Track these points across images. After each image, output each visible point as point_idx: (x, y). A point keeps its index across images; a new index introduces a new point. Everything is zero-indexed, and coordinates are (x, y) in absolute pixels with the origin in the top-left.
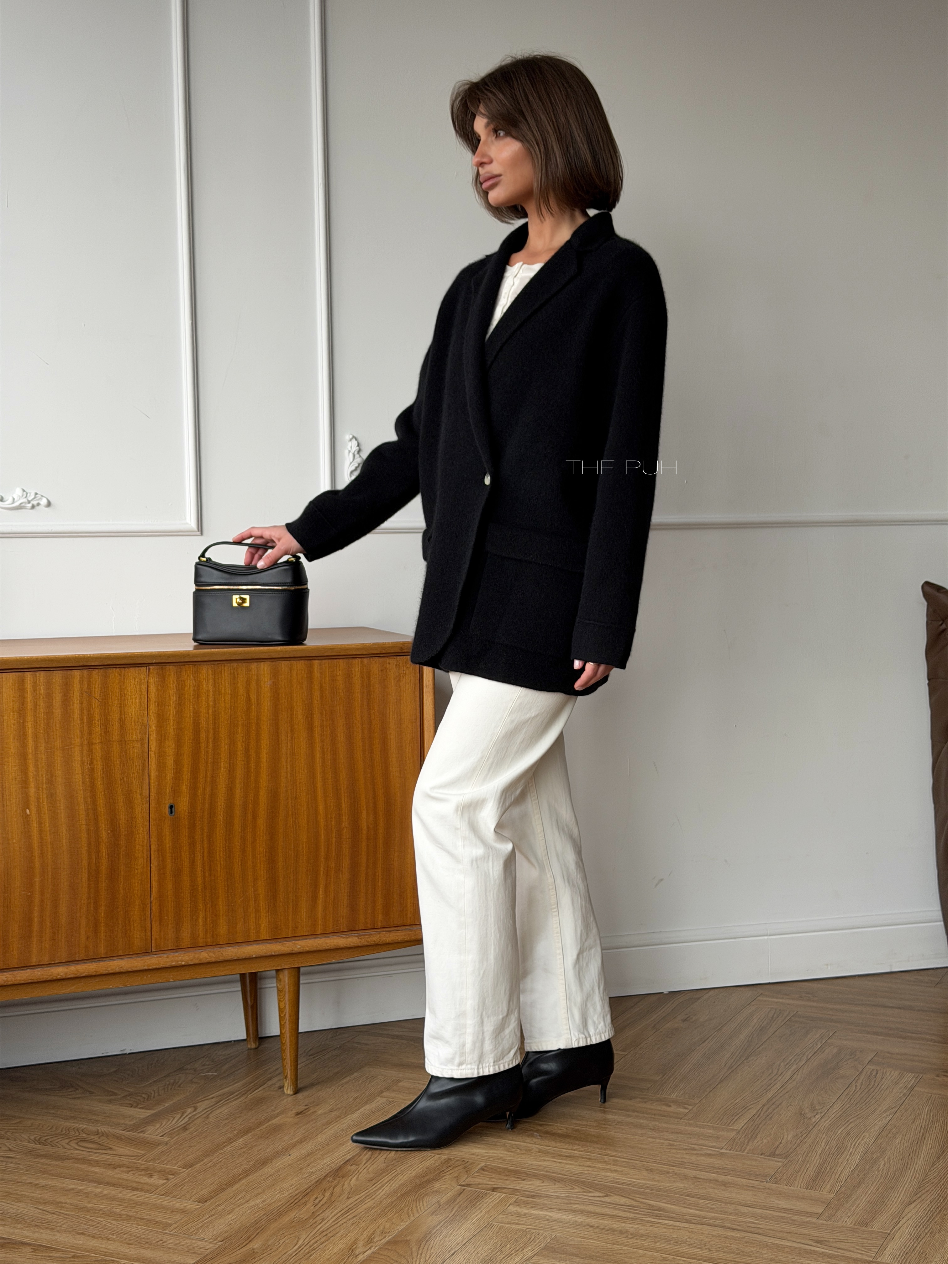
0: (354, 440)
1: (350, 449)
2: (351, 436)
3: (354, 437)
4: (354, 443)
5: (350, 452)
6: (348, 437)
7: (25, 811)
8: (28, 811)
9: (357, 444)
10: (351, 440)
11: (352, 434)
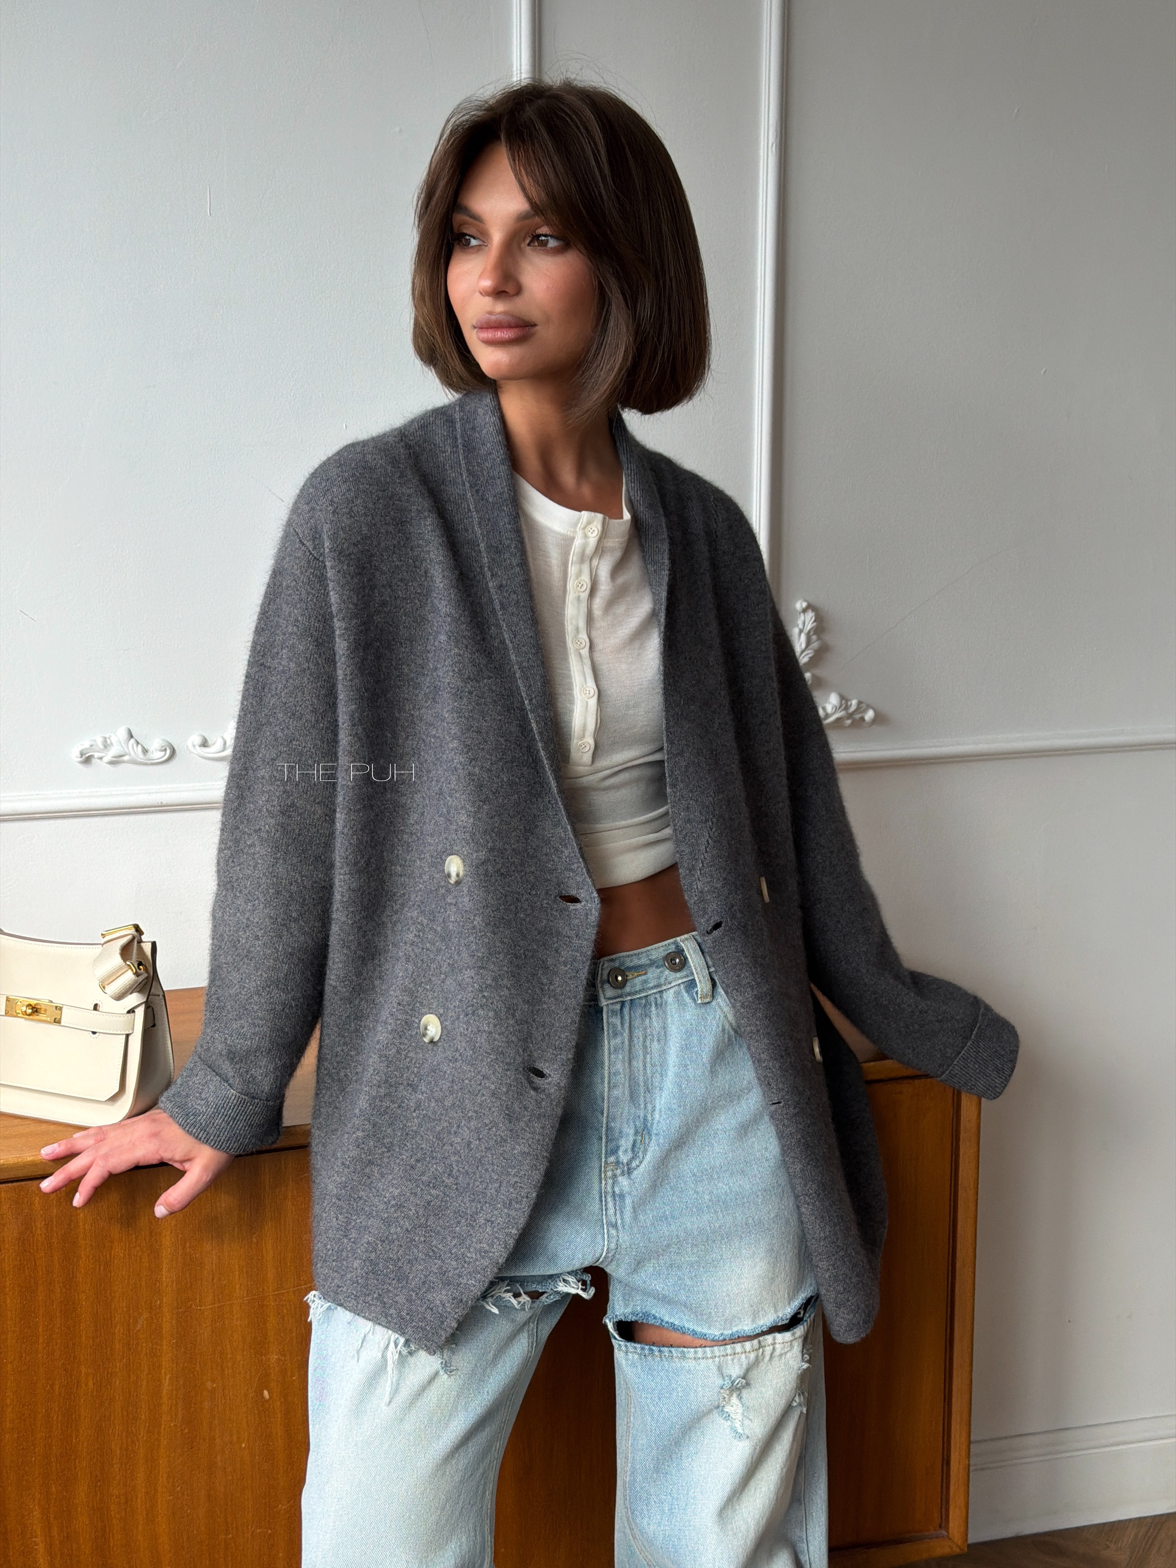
0: (810, 611)
1: (801, 626)
2: (805, 605)
3: (810, 607)
4: (810, 615)
5: (801, 631)
6: (800, 605)
7: (263, 1393)
8: (266, 1393)
9: (813, 619)
10: (804, 611)
11: (805, 601)
